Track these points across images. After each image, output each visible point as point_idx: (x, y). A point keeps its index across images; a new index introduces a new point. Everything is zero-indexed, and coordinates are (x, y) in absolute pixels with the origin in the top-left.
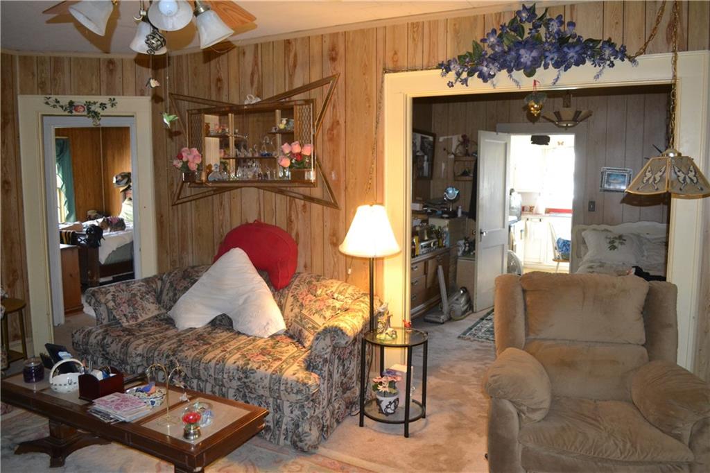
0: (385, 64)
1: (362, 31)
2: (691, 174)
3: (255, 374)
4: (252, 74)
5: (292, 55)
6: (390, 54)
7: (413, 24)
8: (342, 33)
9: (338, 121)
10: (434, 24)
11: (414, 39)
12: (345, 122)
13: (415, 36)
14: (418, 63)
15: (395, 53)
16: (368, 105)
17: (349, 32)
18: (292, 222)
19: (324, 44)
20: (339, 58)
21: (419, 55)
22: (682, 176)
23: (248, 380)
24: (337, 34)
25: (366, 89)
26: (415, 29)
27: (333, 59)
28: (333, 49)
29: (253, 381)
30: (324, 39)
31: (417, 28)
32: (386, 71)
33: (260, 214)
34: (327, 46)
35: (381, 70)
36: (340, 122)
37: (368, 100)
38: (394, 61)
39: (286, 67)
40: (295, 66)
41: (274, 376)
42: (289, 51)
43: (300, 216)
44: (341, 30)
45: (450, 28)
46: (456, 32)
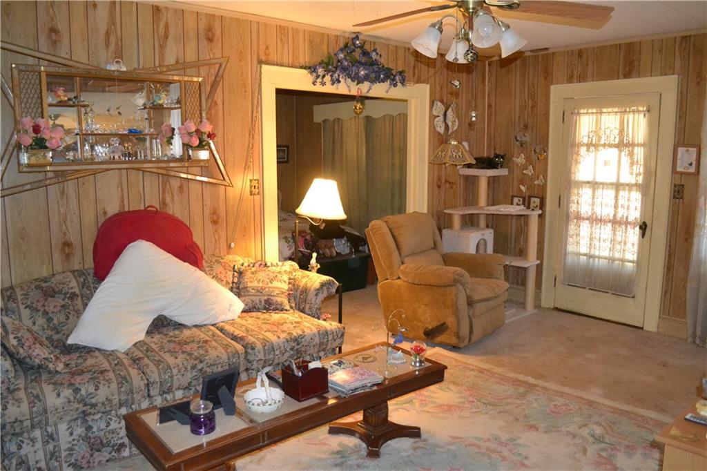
0: (258, 56)
1: (238, 20)
2: (460, 154)
3: (306, 337)
4: (108, 34)
5: (162, 25)
6: (262, 48)
7: (280, 26)
8: (218, 16)
9: (216, 102)
10: (295, 31)
11: (282, 40)
12: (223, 103)
13: (282, 37)
14: (285, 61)
15: (267, 48)
16: (244, 90)
17: (225, 18)
18: (166, 205)
19: (200, 22)
20: (215, 39)
21: (286, 53)
22: (455, 154)
23: (301, 346)
24: (213, 16)
25: (242, 75)
26: (282, 32)
27: (210, 40)
28: (210, 29)
29: (305, 344)
30: (200, 17)
31: (284, 31)
32: (260, 62)
33: (122, 201)
34: (202, 25)
35: (255, 61)
36: (218, 103)
37: (244, 85)
38: (266, 55)
39: (156, 35)
40: (166, 37)
41: (321, 332)
42: (159, 19)
43: (176, 198)
44: (218, 13)
45: (307, 38)
46: (311, 42)
